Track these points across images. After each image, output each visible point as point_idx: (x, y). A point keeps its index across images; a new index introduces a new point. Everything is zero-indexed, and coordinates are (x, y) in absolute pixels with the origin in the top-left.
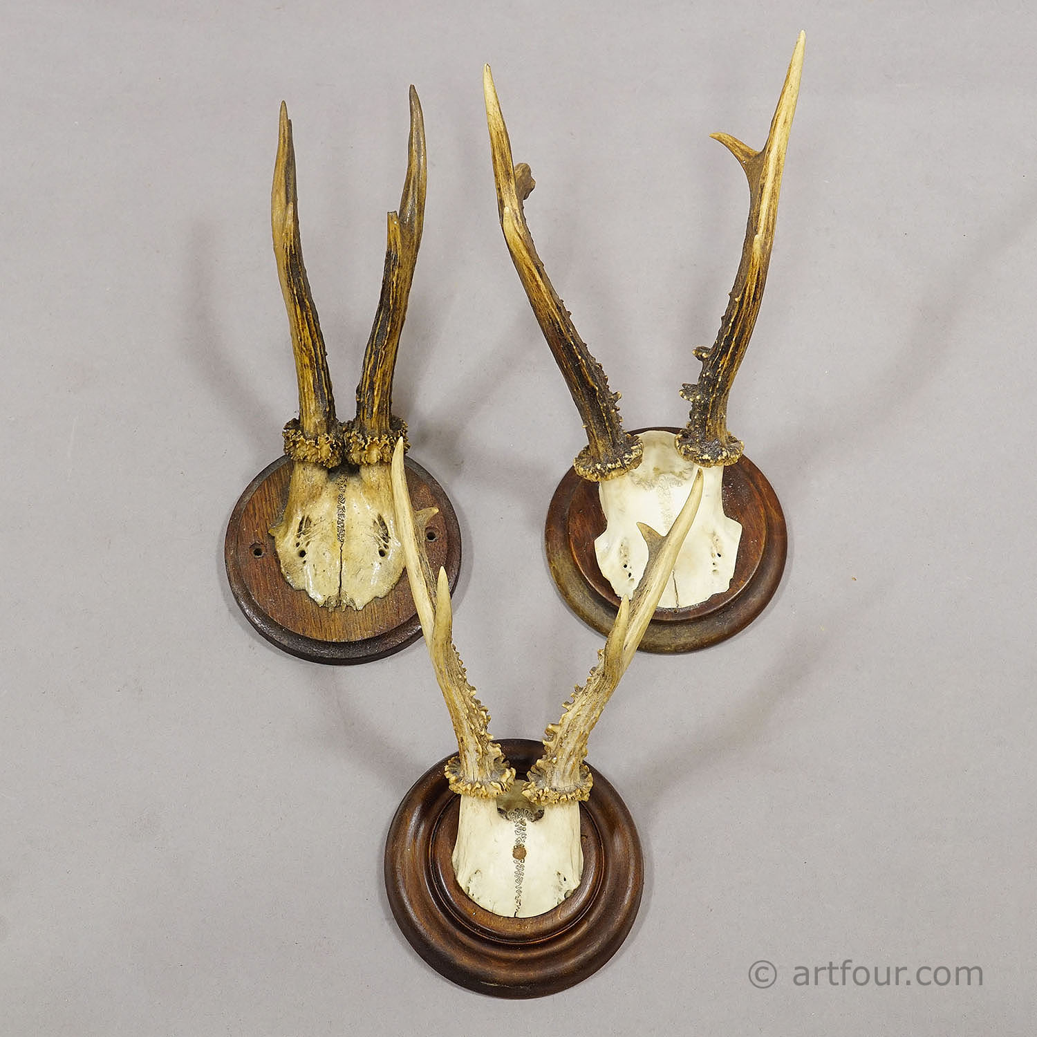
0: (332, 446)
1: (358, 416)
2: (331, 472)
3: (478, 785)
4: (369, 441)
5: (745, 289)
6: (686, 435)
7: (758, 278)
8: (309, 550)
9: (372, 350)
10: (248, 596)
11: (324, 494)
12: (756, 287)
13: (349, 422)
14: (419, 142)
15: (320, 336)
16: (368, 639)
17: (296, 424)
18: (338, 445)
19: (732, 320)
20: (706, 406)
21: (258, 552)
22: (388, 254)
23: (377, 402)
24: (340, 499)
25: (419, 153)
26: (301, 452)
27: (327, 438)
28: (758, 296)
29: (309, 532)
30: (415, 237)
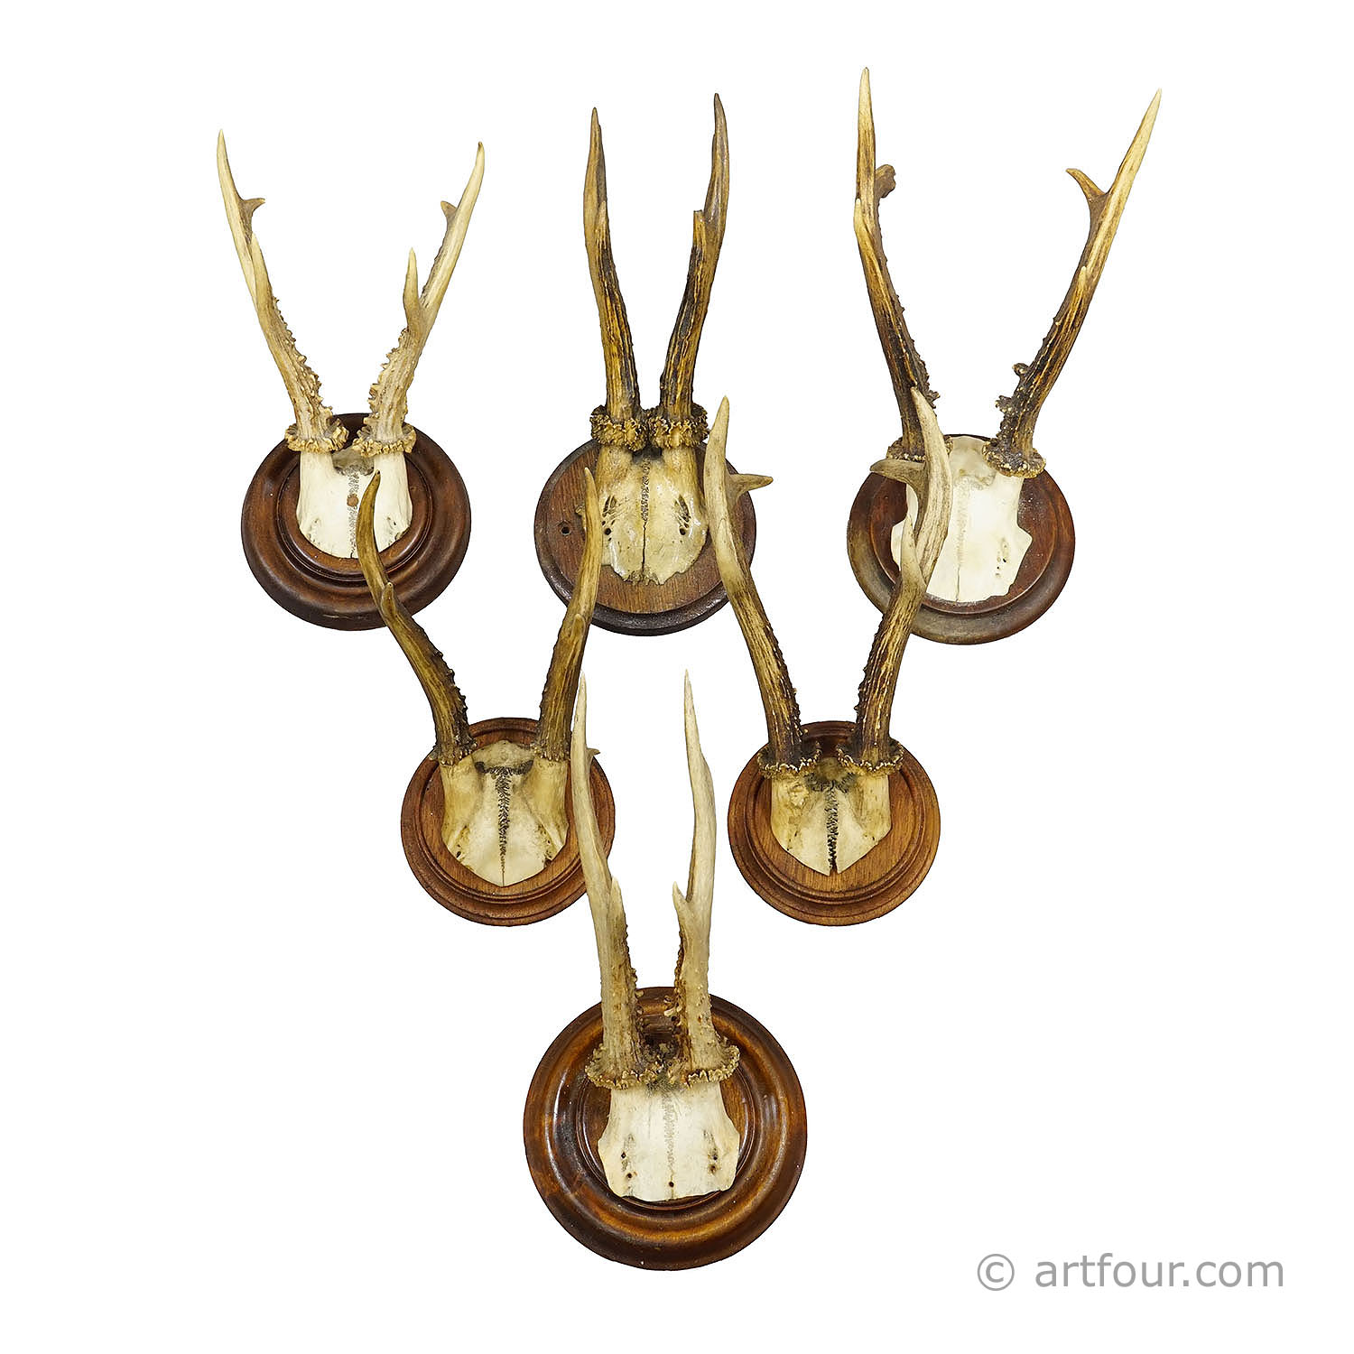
0: (637, 430)
1: (661, 402)
2: (635, 455)
3: (311, 441)
4: (672, 424)
5: (1066, 315)
6: (995, 444)
7: (1079, 307)
8: (614, 529)
9: (676, 341)
10: (557, 570)
11: (629, 476)
12: (1077, 315)
13: (652, 409)
14: (722, 146)
15: (627, 326)
16: (669, 611)
17: (602, 411)
18: (643, 429)
19: (1050, 342)
20: (1015, 419)
21: (566, 530)
22: (694, 250)
23: (680, 389)
24: (644, 480)
25: (722, 156)
26: (609, 435)
27: (633, 423)
28: (1077, 323)
29: (614, 511)
30: (719, 235)
